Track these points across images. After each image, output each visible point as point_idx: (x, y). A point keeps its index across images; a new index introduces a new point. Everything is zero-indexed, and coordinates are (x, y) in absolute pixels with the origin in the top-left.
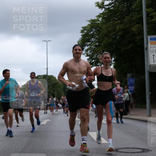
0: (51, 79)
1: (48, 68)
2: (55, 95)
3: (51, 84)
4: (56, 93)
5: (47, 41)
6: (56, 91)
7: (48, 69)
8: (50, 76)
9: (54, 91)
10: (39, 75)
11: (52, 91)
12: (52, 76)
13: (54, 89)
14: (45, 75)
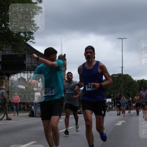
0: (126, 78)
1: (123, 66)
2: (131, 95)
3: (126, 84)
4: (131, 93)
5: (122, 39)
6: (132, 91)
7: (123, 68)
8: (125, 75)
9: (129, 91)
10: (114, 74)
11: (127, 91)
12: (127, 75)
13: (129, 89)
14: (120, 74)
